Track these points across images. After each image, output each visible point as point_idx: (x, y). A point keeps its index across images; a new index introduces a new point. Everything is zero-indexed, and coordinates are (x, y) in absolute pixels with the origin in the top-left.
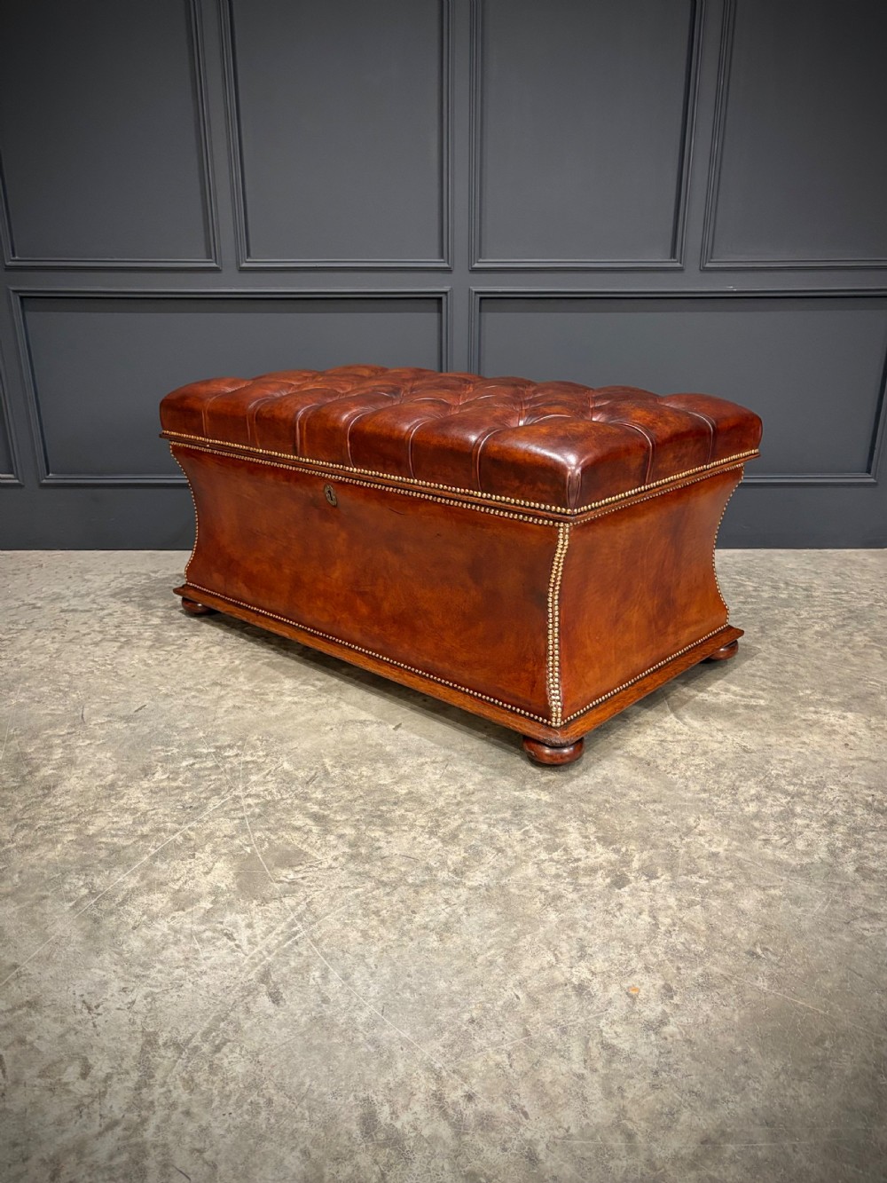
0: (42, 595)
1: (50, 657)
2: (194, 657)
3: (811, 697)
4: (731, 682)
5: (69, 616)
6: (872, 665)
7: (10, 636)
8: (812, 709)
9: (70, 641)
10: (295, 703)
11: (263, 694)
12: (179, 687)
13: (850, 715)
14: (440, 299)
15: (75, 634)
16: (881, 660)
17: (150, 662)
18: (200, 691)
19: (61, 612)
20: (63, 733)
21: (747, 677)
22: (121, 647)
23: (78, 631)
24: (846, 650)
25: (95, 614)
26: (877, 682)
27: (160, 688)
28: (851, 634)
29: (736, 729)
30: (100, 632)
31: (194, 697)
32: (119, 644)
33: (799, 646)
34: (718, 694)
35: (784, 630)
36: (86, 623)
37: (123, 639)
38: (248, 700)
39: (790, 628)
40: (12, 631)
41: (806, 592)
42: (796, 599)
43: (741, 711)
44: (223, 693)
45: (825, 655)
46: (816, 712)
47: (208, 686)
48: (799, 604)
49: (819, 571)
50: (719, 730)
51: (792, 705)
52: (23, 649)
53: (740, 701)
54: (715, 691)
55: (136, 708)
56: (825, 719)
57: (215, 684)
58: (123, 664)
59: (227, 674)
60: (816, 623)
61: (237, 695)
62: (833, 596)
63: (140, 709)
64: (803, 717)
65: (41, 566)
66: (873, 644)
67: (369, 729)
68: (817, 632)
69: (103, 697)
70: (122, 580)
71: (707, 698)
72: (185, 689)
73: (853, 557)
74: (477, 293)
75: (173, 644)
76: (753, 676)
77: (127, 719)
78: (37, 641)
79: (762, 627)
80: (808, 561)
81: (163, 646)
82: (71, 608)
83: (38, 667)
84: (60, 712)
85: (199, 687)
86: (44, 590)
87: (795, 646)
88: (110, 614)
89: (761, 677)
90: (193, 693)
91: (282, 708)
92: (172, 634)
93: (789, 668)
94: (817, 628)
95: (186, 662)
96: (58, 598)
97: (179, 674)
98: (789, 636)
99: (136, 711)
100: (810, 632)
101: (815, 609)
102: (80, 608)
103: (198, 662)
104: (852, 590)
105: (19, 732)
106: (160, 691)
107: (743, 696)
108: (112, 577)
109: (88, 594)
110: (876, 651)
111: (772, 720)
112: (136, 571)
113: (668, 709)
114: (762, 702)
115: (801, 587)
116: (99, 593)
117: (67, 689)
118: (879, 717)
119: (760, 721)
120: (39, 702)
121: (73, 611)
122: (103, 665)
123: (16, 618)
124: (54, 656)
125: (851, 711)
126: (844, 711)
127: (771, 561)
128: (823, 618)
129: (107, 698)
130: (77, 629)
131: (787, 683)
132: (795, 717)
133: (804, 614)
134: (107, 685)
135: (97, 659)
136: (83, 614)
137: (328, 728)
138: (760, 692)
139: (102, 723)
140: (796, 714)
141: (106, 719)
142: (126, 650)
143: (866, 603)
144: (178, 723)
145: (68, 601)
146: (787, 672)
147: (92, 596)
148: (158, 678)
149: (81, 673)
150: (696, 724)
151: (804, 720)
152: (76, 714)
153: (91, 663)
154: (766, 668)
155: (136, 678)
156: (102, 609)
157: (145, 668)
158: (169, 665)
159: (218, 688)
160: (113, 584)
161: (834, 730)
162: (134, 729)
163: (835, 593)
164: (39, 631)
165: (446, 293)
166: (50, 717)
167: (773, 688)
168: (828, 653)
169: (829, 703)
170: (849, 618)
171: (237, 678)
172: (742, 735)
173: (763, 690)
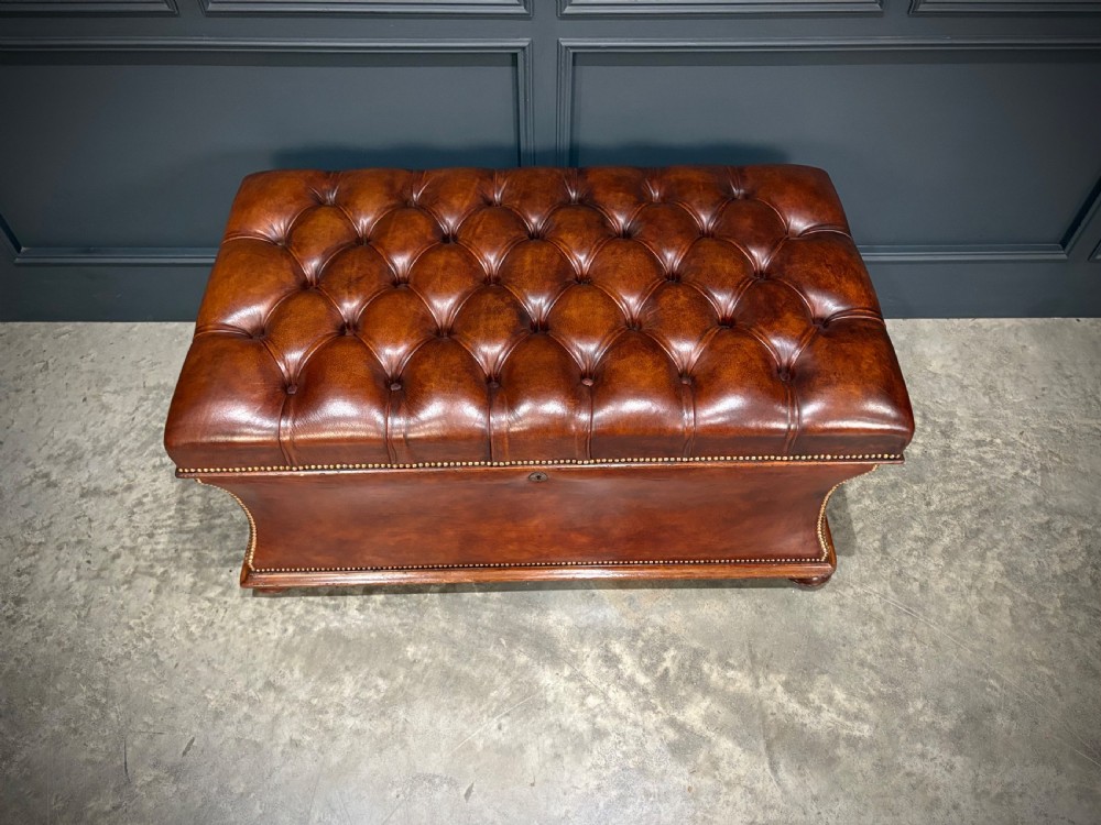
0: (55, 451)
1: (79, 616)
2: (241, 616)
3: (921, 719)
4: (835, 680)
5: (90, 506)
6: (997, 636)
7: (28, 562)
8: (919, 746)
9: (98, 576)
10: (358, 733)
11: (320, 712)
12: (229, 693)
13: (958, 761)
14: (516, 54)
15: (102, 556)
16: (1008, 623)
17: (193, 628)
18: (252, 702)
19: (82, 496)
20: (108, 808)
21: (856, 668)
22: (158, 591)
23: (105, 549)
24: (974, 597)
25: (122, 502)
26: (998, 679)
27: (208, 696)
28: (982, 557)
29: (832, 797)
30: (132, 550)
31: (248, 717)
32: (154, 583)
33: (921, 587)
34: (819, 709)
35: (910, 544)
36: (112, 527)
37: (159, 570)
38: (307, 725)
39: (917, 539)
40: (30, 549)
41: (942, 442)
42: (930, 458)
43: (841, 751)
44: (279, 706)
45: (948, 611)
46: (923, 756)
47: (260, 691)
48: (934, 473)
49: (966, 382)
50: (815, 798)
51: (899, 737)
52: (46, 598)
53: (843, 726)
54: (817, 702)
55: (184, 748)
56: (929, 771)
57: (269, 685)
58: (160, 632)
59: (281, 661)
60: (946, 523)
61: (292, 714)
62: (973, 452)
63: (188, 748)
64: (908, 769)
65: (46, 367)
66: (1005, 581)
67: (438, 796)
68: (946, 550)
69: (146, 719)
70: (147, 405)
71: (807, 721)
72: (235, 697)
73: (1012, 342)
74: (566, 47)
75: (217, 583)
76: (862, 664)
77: (176, 772)
78: (61, 574)
79: (884, 537)
80: (956, 355)
81: (205, 589)
82: (93, 485)
83: (67, 645)
84: (100, 758)
85: (252, 692)
86: (56, 433)
87: (916, 586)
88: (140, 503)
89: (872, 667)
90: (245, 709)
91: (344, 743)
92: (215, 555)
93: (905, 644)
94: (946, 540)
95: (234, 629)
96: (74, 458)
97: (228, 659)
98: (912, 560)
99: (184, 753)
100: (938, 548)
101: (951, 487)
102: (106, 486)
103: (245, 630)
104: (998, 434)
105: (60, 804)
106: (209, 701)
107: (847, 715)
108: (134, 397)
109: (109, 448)
110: (1007, 601)
111: (874, 775)
112: (162, 382)
113: (762, 748)
114: (865, 731)
115: (939, 426)
116: (123, 443)
117: (104, 701)
118: (989, 767)
119: (859, 777)
120: (75, 731)
121: (96, 492)
122: (140, 639)
123: (30, 512)
124: (83, 613)
125: (961, 753)
126: (953, 754)
127: (912, 354)
128: (956, 513)
129: (151, 722)
130: (103, 543)
131: (898, 684)
132: (900, 767)
133: (935, 498)
134: (149, 687)
135: (131, 623)
136: (108, 501)
137: (394, 794)
138: (866, 706)
139: (149, 784)
140: (900, 759)
141: (154, 772)
142: (163, 598)
143: (1011, 470)
144: (233, 783)
145: (87, 465)
146: (900, 655)
147: (115, 452)
148: (202, 669)
149: (117, 657)
150: (790, 781)
151: (909, 774)
152: (119, 763)
153: (127, 633)
154: (877, 642)
155: (180, 669)
156: (129, 488)
157: (188, 645)
158: (215, 636)
159: (272, 695)
160: (139, 417)
161: (938, 799)
162: (184, 796)
163: (979, 443)
164: (60, 548)
165: (523, 48)
166: (89, 768)
167: (881, 695)
168: (953, 607)
169: (938, 731)
170: (987, 511)
171: (292, 671)
172: (836, 809)
173: (870, 699)
